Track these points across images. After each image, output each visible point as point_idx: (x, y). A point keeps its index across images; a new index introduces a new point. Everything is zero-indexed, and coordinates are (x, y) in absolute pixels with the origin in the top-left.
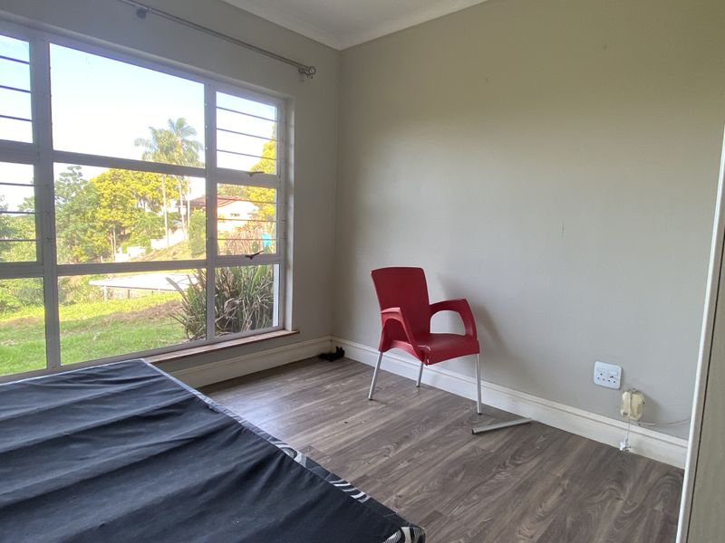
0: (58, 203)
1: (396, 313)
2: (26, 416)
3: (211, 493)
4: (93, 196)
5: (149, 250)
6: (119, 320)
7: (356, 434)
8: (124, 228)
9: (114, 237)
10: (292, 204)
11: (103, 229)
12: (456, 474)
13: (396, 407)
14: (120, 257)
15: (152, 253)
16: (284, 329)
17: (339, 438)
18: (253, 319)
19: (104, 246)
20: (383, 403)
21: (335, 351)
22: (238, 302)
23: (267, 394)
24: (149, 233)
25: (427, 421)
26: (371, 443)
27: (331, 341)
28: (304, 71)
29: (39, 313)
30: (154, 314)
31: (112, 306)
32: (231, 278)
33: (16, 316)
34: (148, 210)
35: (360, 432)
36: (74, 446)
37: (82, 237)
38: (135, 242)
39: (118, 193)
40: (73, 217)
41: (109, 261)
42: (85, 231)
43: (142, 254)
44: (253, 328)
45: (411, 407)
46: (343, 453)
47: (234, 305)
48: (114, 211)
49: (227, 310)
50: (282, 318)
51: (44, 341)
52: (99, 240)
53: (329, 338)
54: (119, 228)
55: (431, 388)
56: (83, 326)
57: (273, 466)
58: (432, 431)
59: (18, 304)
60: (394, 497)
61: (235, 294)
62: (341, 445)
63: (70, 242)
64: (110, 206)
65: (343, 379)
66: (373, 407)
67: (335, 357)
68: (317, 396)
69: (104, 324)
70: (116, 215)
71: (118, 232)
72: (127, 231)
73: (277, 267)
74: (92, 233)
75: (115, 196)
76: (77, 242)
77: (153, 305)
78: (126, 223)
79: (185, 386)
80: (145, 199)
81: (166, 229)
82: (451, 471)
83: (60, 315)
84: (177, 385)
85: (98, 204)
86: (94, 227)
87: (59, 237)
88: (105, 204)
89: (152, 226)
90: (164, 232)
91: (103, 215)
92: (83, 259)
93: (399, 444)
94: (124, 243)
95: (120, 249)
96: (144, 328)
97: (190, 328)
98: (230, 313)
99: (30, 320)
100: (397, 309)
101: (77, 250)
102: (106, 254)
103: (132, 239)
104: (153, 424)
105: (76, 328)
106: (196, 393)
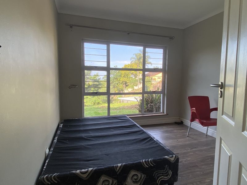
0: (112, 76)
1: (194, 110)
2: (104, 123)
3: (135, 141)
4: (120, 74)
5: (134, 89)
6: (124, 108)
7: (179, 144)
8: (127, 83)
9: (124, 86)
10: (166, 77)
11: (122, 83)
12: (208, 159)
13: (195, 140)
14: (126, 91)
15: (134, 90)
16: (164, 113)
17: (174, 143)
18: (156, 110)
19: (122, 88)
20: (192, 138)
21: (180, 122)
22: (152, 105)
23: (156, 130)
24: (134, 84)
25: (205, 145)
26: (183, 147)
27: (179, 119)
28: (171, 38)
29: (107, 105)
30: (132, 107)
31: (122, 104)
32: (151, 98)
33: (102, 105)
34: (134, 78)
35: (181, 144)
36: (111, 129)
37: (116, 86)
38: (130, 87)
39: (126, 73)
40: (115, 80)
41: (123, 92)
42: (117, 84)
43: (131, 91)
44: (156, 112)
45: (201, 140)
46: (174, 147)
47: (151, 106)
48: (125, 78)
49: (149, 107)
50: (163, 110)
51: (107, 112)
52: (121, 86)
53: (178, 117)
54: (126, 83)
55: (211, 137)
56: (116, 109)
57: (149, 139)
58: (205, 148)
59: (102, 103)
60: (185, 159)
61: (152, 103)
62: (174, 145)
63: (114, 87)
64: (124, 77)
65: (181, 130)
66: (187, 138)
67: (180, 124)
68: (171, 133)
69: (120, 109)
70: (125, 79)
71: (126, 84)
72: (128, 84)
73: (162, 95)
74: (119, 85)
75: (125, 74)
76: (115, 87)
77: (132, 105)
78: (128, 82)
79: (134, 122)
80: (133, 74)
81: (138, 83)
82: (207, 158)
83: (110, 106)
84: (132, 122)
85: (121, 76)
86: (120, 83)
87: (111, 86)
88: (123, 76)
89: (135, 82)
90: (138, 84)
91: (122, 79)
92: (117, 92)
93: (192, 149)
94: (127, 87)
95: (126, 89)
96: (129, 111)
97: (140, 111)
98: (150, 108)
99: (105, 106)
100: (194, 109)
101: (116, 89)
102: (122, 91)
103: (129, 86)
104: (126, 128)
105: (114, 109)
106: (136, 123)
